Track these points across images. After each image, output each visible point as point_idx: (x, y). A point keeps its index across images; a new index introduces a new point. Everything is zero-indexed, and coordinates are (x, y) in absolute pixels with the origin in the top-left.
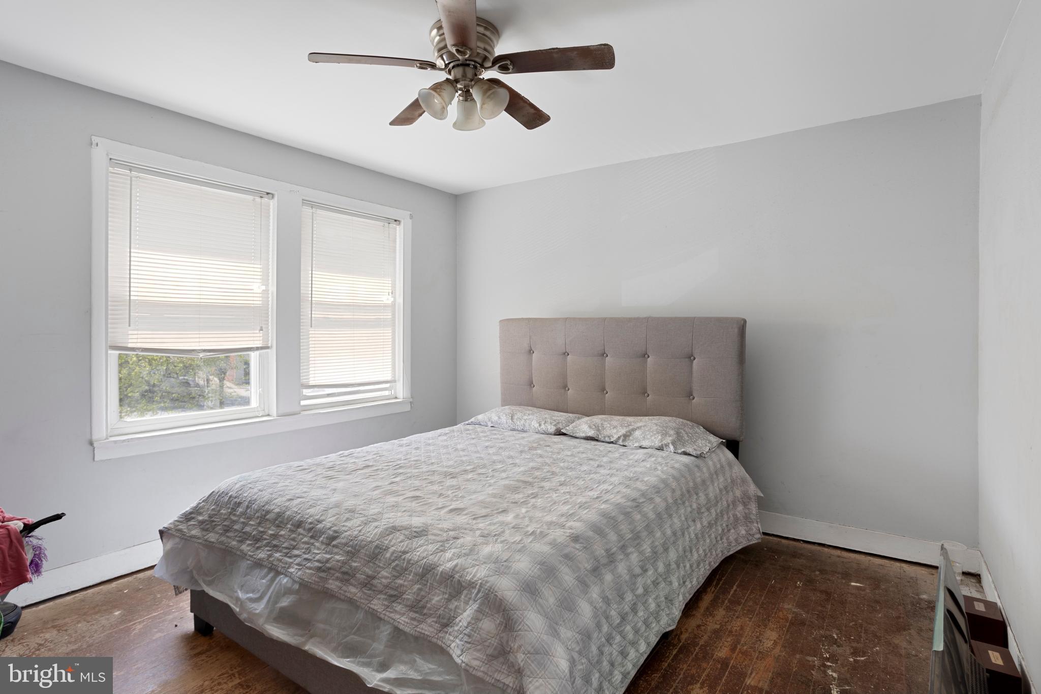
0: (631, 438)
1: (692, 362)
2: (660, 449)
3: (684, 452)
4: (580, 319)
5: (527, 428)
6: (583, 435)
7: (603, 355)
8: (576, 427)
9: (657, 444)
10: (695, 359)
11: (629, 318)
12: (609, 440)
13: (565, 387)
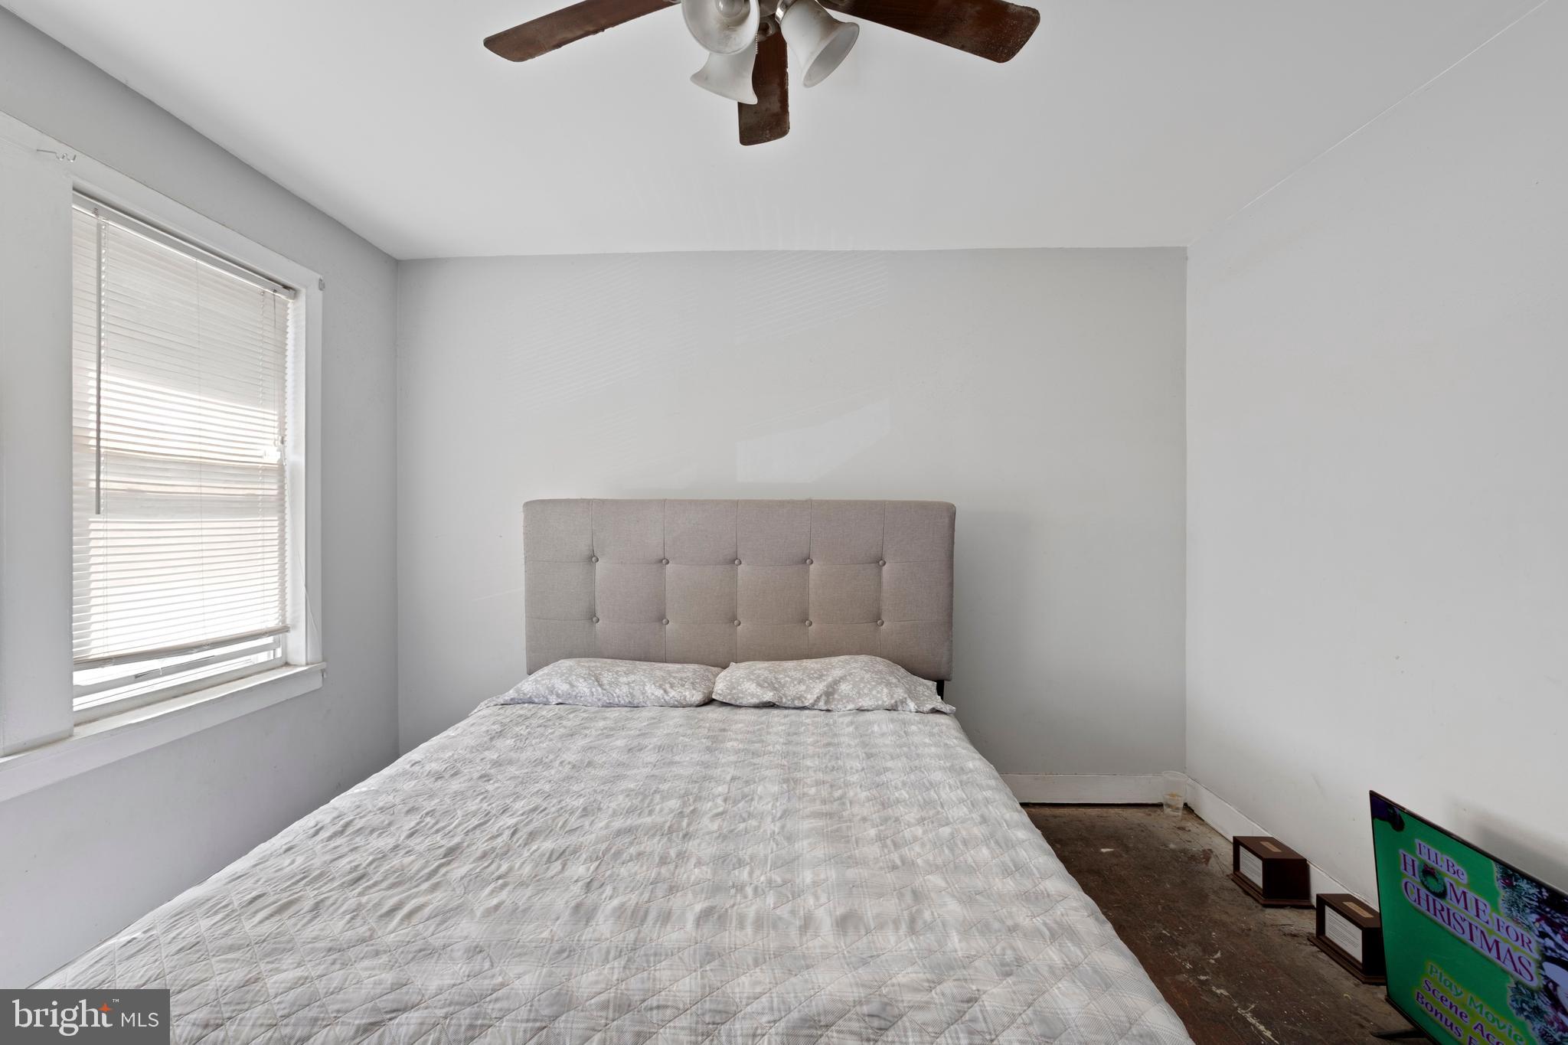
0: (836, 696)
1: (880, 568)
2: (893, 708)
3: (934, 708)
4: (691, 502)
5: (639, 699)
6: (755, 701)
7: (733, 561)
8: (734, 688)
9: (888, 702)
10: (884, 564)
11: (780, 501)
12: (801, 705)
13: (661, 618)
